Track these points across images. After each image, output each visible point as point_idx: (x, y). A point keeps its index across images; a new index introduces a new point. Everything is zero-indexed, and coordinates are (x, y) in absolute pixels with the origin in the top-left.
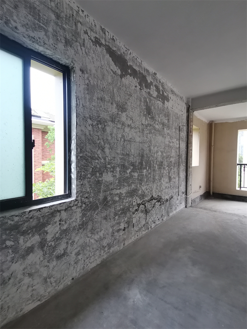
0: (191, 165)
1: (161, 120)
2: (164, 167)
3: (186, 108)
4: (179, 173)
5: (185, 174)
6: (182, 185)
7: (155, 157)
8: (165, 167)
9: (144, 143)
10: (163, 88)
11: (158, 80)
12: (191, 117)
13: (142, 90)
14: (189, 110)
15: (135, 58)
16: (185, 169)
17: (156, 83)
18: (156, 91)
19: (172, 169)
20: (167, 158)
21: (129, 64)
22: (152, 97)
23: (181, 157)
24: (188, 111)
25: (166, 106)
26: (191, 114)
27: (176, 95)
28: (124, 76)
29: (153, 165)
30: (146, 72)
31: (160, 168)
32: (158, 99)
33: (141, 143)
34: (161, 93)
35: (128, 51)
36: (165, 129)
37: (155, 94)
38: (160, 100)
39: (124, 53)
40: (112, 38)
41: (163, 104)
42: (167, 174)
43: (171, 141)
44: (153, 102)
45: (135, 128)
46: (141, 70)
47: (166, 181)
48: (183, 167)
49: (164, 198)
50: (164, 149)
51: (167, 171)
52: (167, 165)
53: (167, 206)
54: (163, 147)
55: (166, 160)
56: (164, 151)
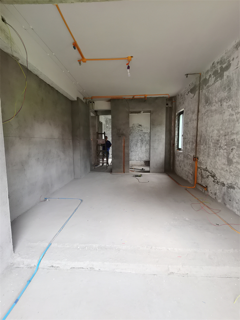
1: (218, 98)
7: (210, 136)
8: (222, 145)
10: (222, 63)
11: (216, 64)
18: (214, 77)
19: (234, 150)
20: (225, 135)
25: (225, 77)
29: (209, 143)
31: (215, 146)
32: (216, 81)
34: (219, 71)
37: (213, 81)
38: (218, 79)
41: (221, 80)
42: (225, 154)
44: (211, 89)
47: (222, 161)
49: (218, 178)
50: (221, 126)
51: (225, 151)
52: (225, 144)
53: (223, 190)
54: (220, 125)
55: (223, 138)
56: (222, 128)
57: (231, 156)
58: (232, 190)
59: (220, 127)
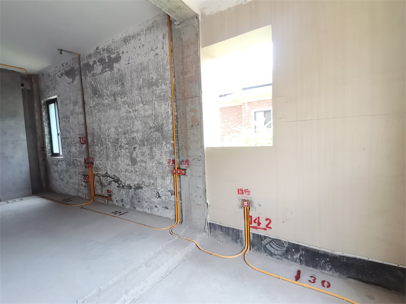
1: (110, 92)
7: (107, 135)
8: (122, 145)
10: (109, 53)
11: (101, 51)
17: (99, 57)
18: (100, 65)
19: (137, 148)
20: (125, 133)
25: (115, 70)
29: (105, 142)
31: (114, 146)
36: (119, 99)
38: (107, 70)
41: (111, 71)
47: (126, 162)
49: (123, 181)
50: (118, 123)
51: (127, 150)
52: (126, 143)
53: (130, 194)
54: (117, 121)
55: (123, 136)
56: (120, 126)
57: (134, 155)
58: (140, 190)
59: (118, 125)
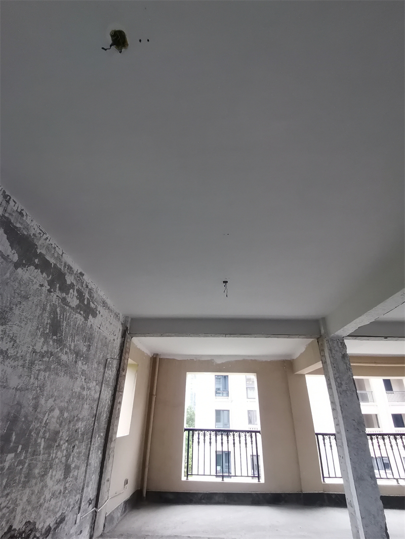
0: (114, 436)
1: (75, 346)
2: (59, 443)
3: (121, 330)
4: (89, 455)
5: (101, 456)
6: (91, 483)
7: (44, 421)
8: (62, 442)
9: (27, 389)
10: (90, 296)
11: (85, 283)
12: (128, 345)
13: (52, 294)
14: (126, 334)
15: (53, 246)
16: (102, 445)
17: (80, 287)
18: (77, 298)
19: (76, 447)
20: (70, 422)
21: (39, 251)
22: (67, 306)
23: (99, 419)
24: (124, 335)
25: (89, 324)
26: (129, 340)
27: (109, 308)
28: (24, 265)
29: (36, 440)
30: (68, 269)
31: (49, 447)
32: (78, 311)
33: (21, 390)
34: (86, 303)
35: (43, 235)
36: (80, 363)
37: (74, 302)
38: (82, 312)
39: (34, 235)
40: (19, 210)
41: (85, 320)
42: (64, 459)
43: (86, 386)
44: (68, 314)
45: (15, 358)
46: (58, 265)
47: (57, 477)
48: (98, 441)
50: (67, 402)
51: (64, 452)
52: (67, 439)
54: (67, 398)
55: (66, 426)
56: (68, 407)
57: (71, 459)
58: (60, 526)
59: (66, 405)
